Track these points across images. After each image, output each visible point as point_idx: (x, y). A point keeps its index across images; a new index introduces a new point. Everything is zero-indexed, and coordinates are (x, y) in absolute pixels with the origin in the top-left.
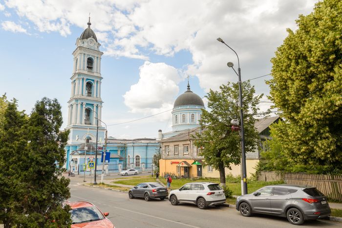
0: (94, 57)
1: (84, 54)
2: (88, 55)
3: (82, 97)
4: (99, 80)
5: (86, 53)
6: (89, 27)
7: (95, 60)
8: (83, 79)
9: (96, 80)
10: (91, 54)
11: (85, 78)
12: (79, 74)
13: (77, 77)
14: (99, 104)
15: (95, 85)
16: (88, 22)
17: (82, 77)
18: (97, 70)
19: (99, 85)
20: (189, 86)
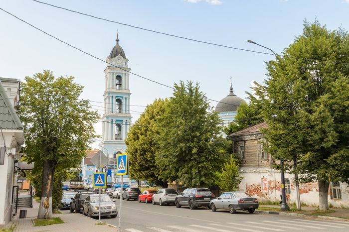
0: (122, 74)
1: (113, 73)
2: (116, 73)
3: (112, 114)
4: (127, 96)
5: (114, 71)
6: (118, 43)
7: (123, 77)
8: (112, 97)
9: (124, 96)
10: (120, 72)
11: (114, 96)
12: (109, 93)
13: (107, 95)
14: (128, 120)
15: (123, 101)
16: (116, 39)
17: (111, 95)
18: (125, 87)
19: (127, 101)
20: (232, 89)
